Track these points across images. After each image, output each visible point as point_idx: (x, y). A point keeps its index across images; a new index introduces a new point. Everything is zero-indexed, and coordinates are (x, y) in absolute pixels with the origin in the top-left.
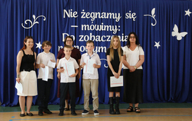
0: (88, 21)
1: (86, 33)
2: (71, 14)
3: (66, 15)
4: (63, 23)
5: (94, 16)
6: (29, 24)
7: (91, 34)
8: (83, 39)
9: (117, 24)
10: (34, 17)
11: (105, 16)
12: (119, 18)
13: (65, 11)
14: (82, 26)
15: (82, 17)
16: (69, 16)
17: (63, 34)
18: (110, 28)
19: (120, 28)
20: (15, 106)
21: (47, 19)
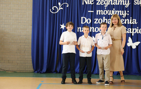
0: (102, 7)
1: (101, 17)
2: (89, 2)
3: (85, 3)
4: (82, 9)
6: (55, 10)
7: (104, 18)
8: (97, 21)
9: (126, 9)
10: (59, 4)
11: (116, 2)
12: (128, 4)
14: (97, 11)
15: (97, 4)
16: (86, 3)
17: (82, 18)
18: (120, 12)
19: (129, 13)
20: (44, 73)
21: (70, 6)
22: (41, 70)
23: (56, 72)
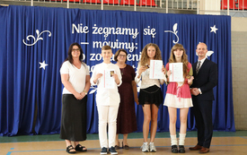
0: (100, 38)
1: (98, 51)
2: (81, 29)
3: (75, 31)
4: (72, 40)
5: (108, 31)
6: (31, 41)
9: (134, 41)
10: (37, 32)
11: (120, 31)
12: (136, 34)
13: (74, 25)
14: (94, 43)
15: (94, 33)
16: (78, 31)
18: (126, 45)
19: (137, 46)
20: (14, 136)
21: (53, 34)
22: (10, 131)
23: (34, 133)
